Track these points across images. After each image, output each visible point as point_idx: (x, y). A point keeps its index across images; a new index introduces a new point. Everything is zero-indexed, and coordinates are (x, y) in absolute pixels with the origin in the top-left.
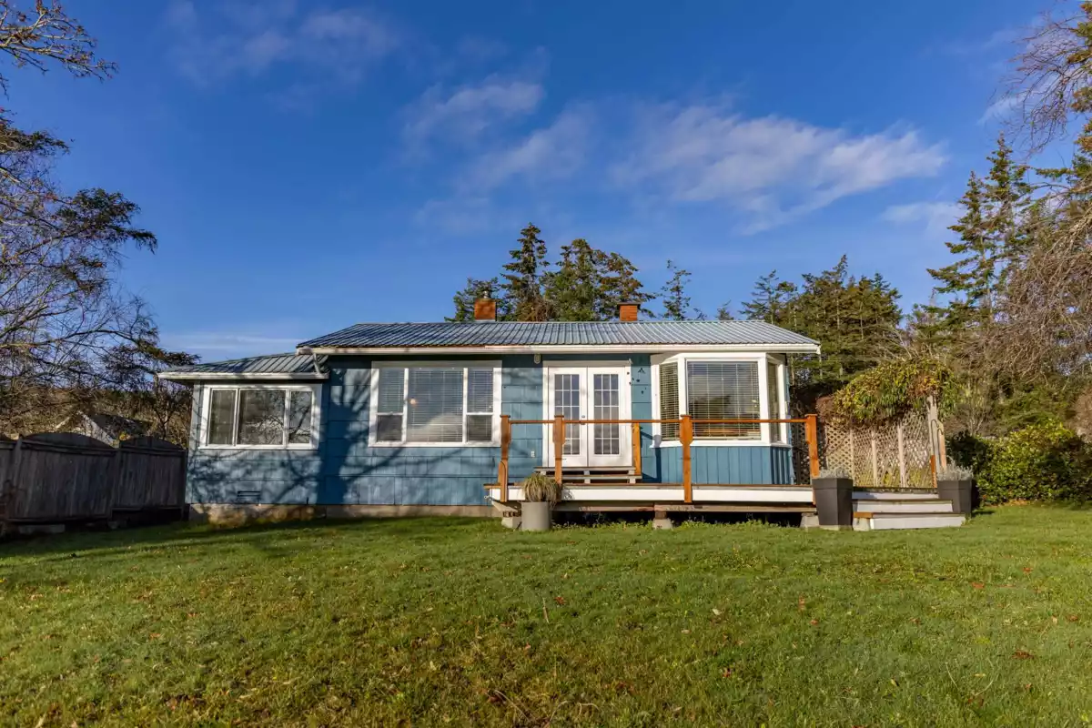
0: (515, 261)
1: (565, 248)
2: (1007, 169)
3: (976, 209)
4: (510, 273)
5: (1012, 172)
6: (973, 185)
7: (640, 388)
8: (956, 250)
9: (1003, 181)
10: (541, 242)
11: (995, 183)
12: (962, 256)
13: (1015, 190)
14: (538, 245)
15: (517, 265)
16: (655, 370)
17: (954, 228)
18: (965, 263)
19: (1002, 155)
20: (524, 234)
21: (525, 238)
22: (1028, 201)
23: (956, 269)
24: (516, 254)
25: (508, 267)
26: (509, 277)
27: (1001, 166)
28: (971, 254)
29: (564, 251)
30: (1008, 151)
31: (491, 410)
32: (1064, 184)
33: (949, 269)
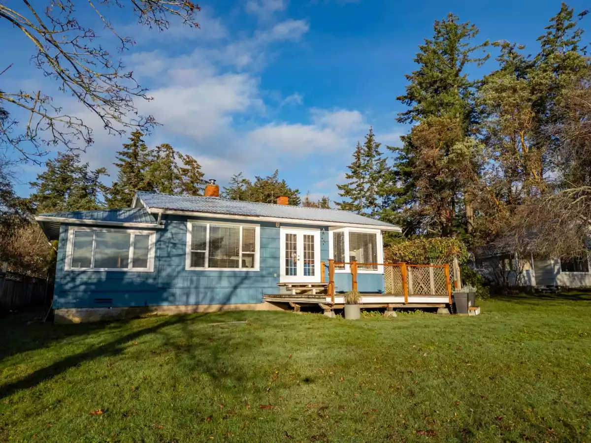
0: (126, 150)
1: (159, 148)
2: (372, 143)
3: (359, 160)
4: (121, 157)
5: (374, 145)
6: (358, 148)
7: (324, 242)
8: (349, 177)
9: (369, 148)
10: (143, 141)
11: (367, 149)
12: (351, 181)
13: (374, 153)
14: (141, 143)
15: (127, 153)
16: (331, 234)
17: (350, 167)
18: (351, 184)
19: (371, 136)
20: (134, 135)
21: (133, 137)
22: (379, 159)
23: (348, 186)
24: (127, 146)
25: (120, 153)
26: (121, 160)
27: (370, 141)
28: (355, 180)
29: (157, 149)
30: (373, 135)
31: (254, 251)
32: (396, 155)
33: (345, 186)
